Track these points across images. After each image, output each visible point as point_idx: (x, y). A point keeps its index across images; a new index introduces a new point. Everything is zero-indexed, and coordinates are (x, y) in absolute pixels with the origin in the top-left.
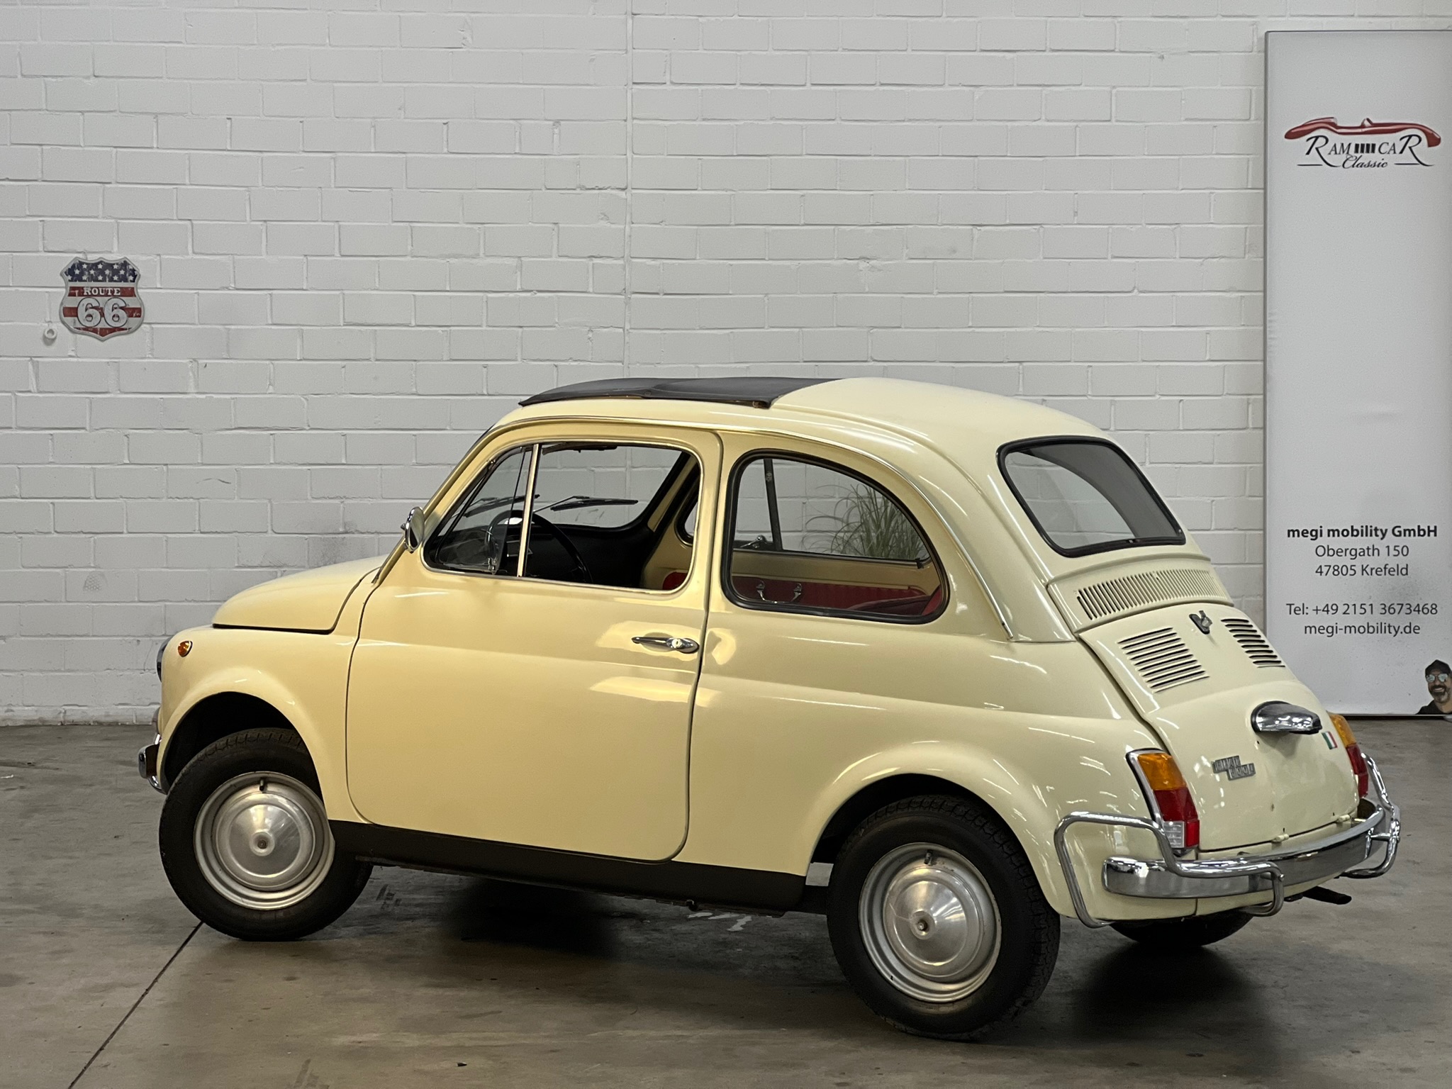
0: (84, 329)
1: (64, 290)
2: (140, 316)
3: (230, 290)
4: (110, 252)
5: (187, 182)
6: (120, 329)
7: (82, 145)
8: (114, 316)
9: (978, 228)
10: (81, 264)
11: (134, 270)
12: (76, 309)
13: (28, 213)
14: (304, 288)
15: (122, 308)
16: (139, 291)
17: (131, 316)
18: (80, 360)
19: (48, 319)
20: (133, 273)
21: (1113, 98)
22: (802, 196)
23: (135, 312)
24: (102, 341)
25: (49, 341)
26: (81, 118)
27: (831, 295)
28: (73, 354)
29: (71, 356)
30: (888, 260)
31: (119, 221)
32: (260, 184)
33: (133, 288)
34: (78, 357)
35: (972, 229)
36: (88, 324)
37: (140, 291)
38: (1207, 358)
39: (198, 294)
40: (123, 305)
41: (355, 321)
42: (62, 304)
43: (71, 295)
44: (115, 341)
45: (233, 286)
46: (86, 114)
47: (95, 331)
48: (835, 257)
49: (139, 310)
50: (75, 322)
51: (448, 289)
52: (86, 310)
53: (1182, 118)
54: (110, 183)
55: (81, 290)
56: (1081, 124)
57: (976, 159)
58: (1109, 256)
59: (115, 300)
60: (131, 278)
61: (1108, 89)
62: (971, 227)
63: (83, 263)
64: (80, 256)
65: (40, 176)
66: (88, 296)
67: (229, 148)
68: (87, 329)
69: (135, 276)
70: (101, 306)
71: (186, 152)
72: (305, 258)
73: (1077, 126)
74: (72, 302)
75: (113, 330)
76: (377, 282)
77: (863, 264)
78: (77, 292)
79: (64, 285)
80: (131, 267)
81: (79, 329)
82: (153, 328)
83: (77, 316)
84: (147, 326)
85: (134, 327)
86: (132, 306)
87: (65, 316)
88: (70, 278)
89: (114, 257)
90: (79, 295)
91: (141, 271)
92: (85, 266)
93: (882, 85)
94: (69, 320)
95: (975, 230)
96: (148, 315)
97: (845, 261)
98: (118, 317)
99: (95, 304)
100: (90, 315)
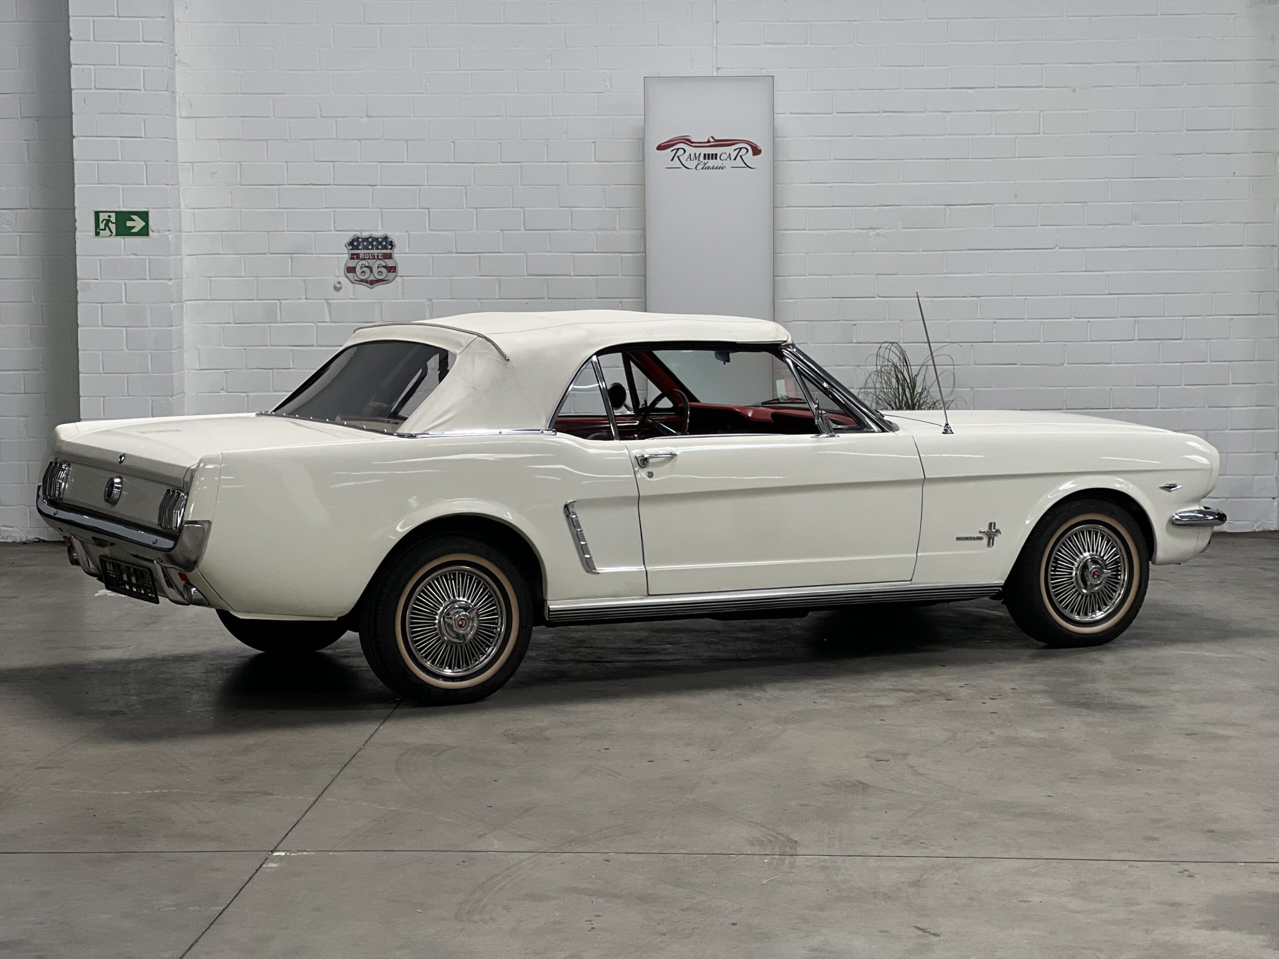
0: (360, 281)
1: (347, 256)
2: (395, 272)
3: (453, 253)
4: (377, 231)
5: (426, 184)
6: (382, 280)
7: (359, 161)
8: (379, 272)
9: (950, 207)
10: (358, 238)
11: (391, 242)
12: (354, 268)
13: (325, 206)
14: (501, 251)
15: (384, 267)
16: (395, 255)
17: (389, 271)
18: (358, 301)
19: (337, 275)
20: (392, 244)
21: (1041, 118)
22: (831, 187)
23: (392, 269)
24: (371, 288)
25: (337, 289)
26: (359, 143)
27: (851, 253)
28: (353, 297)
29: (352, 299)
30: (888, 229)
31: (383, 210)
32: (473, 184)
33: (391, 254)
34: (356, 299)
35: (945, 208)
36: (363, 278)
38: (1107, 293)
39: (432, 257)
40: (385, 264)
41: (534, 273)
42: (346, 265)
43: (352, 258)
44: (379, 288)
45: (455, 250)
46: (362, 141)
47: (366, 281)
48: (853, 227)
49: (395, 268)
50: (354, 276)
51: (595, 251)
52: (361, 268)
53: (1089, 131)
54: (377, 185)
55: (358, 255)
56: (1019, 136)
57: (948, 161)
58: (1039, 225)
59: (379, 262)
60: (390, 247)
61: (1037, 112)
62: (944, 207)
63: (359, 238)
65: (332, 182)
66: (362, 259)
67: (453, 161)
68: (362, 281)
69: (392, 246)
70: (371, 265)
71: (425, 164)
72: (501, 233)
73: (1017, 137)
74: (352, 263)
75: (378, 281)
76: (549, 247)
77: (872, 233)
78: (355, 256)
79: (347, 252)
80: (389, 240)
81: (356, 281)
82: (403, 280)
83: (355, 272)
84: (400, 278)
85: (391, 279)
86: (390, 265)
87: (348, 272)
88: (351, 247)
89: (378, 234)
90: (357, 259)
91: (396, 242)
92: (360, 240)
93: (884, 112)
94: (350, 275)
95: (947, 208)
96: (400, 271)
97: (860, 230)
98: (381, 272)
99: (367, 264)
100: (363, 272)
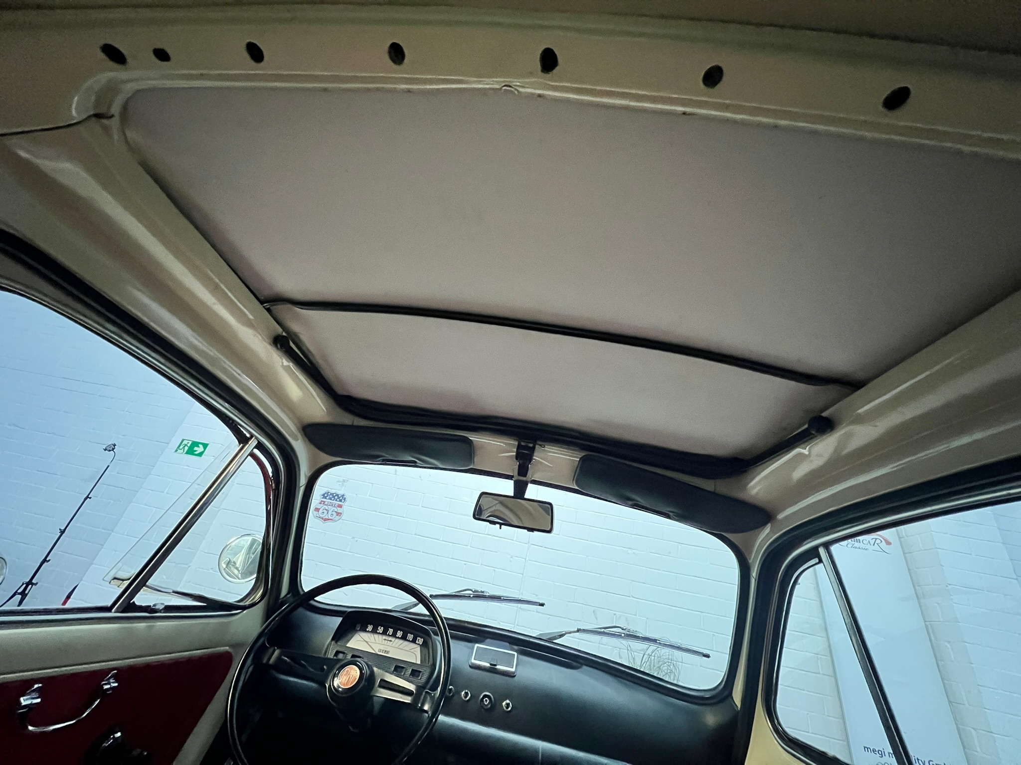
1: (319, 501)
2: (340, 516)
11: (345, 498)
12: (320, 509)
15: (336, 512)
17: (337, 515)
23: (339, 514)
27: (615, 562)
30: (641, 551)
33: (342, 505)
36: (321, 516)
37: (344, 507)
39: (365, 511)
40: (337, 510)
41: (419, 534)
43: (320, 503)
44: (329, 523)
45: (378, 510)
47: (323, 519)
48: (619, 546)
49: (341, 514)
50: (317, 514)
52: (323, 510)
55: (324, 502)
59: (334, 508)
60: (343, 501)
64: (330, 490)
66: (326, 505)
69: (345, 500)
70: (329, 509)
72: (407, 505)
74: (320, 506)
75: (329, 519)
76: (432, 520)
77: (630, 551)
81: (317, 517)
83: (319, 511)
84: (342, 521)
85: (337, 520)
86: (339, 511)
87: (315, 510)
88: (322, 497)
89: (340, 493)
90: (323, 504)
91: (348, 500)
92: (329, 494)
96: (344, 517)
98: (333, 515)
99: (327, 508)
100: (323, 512)
